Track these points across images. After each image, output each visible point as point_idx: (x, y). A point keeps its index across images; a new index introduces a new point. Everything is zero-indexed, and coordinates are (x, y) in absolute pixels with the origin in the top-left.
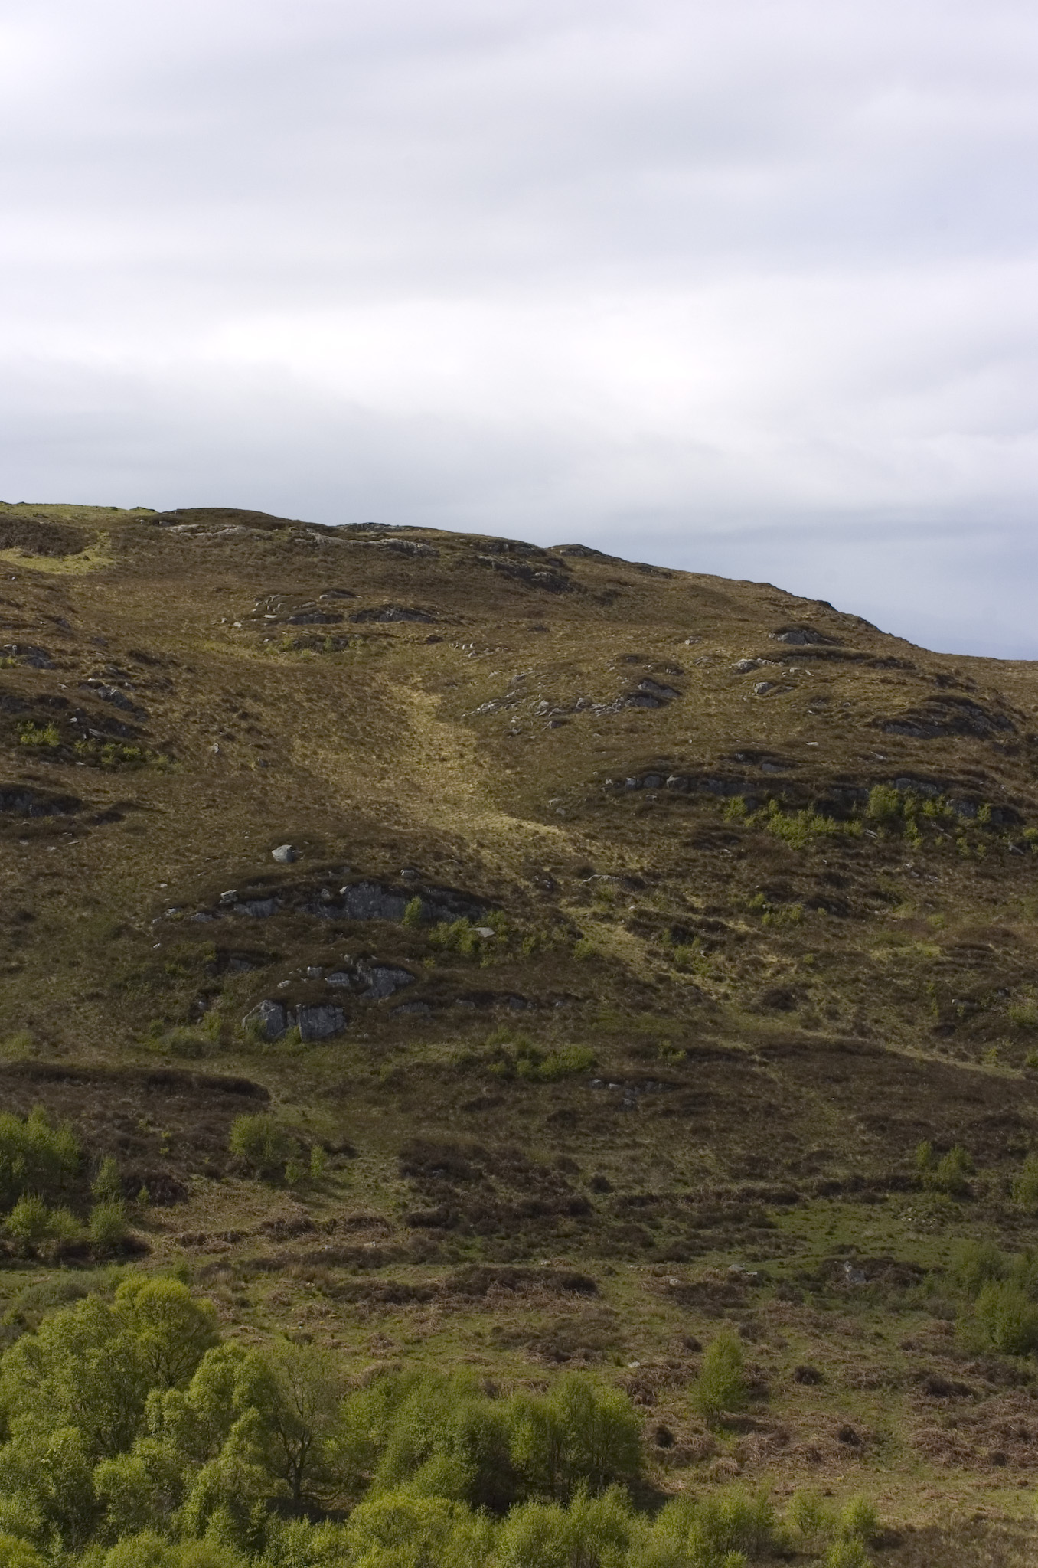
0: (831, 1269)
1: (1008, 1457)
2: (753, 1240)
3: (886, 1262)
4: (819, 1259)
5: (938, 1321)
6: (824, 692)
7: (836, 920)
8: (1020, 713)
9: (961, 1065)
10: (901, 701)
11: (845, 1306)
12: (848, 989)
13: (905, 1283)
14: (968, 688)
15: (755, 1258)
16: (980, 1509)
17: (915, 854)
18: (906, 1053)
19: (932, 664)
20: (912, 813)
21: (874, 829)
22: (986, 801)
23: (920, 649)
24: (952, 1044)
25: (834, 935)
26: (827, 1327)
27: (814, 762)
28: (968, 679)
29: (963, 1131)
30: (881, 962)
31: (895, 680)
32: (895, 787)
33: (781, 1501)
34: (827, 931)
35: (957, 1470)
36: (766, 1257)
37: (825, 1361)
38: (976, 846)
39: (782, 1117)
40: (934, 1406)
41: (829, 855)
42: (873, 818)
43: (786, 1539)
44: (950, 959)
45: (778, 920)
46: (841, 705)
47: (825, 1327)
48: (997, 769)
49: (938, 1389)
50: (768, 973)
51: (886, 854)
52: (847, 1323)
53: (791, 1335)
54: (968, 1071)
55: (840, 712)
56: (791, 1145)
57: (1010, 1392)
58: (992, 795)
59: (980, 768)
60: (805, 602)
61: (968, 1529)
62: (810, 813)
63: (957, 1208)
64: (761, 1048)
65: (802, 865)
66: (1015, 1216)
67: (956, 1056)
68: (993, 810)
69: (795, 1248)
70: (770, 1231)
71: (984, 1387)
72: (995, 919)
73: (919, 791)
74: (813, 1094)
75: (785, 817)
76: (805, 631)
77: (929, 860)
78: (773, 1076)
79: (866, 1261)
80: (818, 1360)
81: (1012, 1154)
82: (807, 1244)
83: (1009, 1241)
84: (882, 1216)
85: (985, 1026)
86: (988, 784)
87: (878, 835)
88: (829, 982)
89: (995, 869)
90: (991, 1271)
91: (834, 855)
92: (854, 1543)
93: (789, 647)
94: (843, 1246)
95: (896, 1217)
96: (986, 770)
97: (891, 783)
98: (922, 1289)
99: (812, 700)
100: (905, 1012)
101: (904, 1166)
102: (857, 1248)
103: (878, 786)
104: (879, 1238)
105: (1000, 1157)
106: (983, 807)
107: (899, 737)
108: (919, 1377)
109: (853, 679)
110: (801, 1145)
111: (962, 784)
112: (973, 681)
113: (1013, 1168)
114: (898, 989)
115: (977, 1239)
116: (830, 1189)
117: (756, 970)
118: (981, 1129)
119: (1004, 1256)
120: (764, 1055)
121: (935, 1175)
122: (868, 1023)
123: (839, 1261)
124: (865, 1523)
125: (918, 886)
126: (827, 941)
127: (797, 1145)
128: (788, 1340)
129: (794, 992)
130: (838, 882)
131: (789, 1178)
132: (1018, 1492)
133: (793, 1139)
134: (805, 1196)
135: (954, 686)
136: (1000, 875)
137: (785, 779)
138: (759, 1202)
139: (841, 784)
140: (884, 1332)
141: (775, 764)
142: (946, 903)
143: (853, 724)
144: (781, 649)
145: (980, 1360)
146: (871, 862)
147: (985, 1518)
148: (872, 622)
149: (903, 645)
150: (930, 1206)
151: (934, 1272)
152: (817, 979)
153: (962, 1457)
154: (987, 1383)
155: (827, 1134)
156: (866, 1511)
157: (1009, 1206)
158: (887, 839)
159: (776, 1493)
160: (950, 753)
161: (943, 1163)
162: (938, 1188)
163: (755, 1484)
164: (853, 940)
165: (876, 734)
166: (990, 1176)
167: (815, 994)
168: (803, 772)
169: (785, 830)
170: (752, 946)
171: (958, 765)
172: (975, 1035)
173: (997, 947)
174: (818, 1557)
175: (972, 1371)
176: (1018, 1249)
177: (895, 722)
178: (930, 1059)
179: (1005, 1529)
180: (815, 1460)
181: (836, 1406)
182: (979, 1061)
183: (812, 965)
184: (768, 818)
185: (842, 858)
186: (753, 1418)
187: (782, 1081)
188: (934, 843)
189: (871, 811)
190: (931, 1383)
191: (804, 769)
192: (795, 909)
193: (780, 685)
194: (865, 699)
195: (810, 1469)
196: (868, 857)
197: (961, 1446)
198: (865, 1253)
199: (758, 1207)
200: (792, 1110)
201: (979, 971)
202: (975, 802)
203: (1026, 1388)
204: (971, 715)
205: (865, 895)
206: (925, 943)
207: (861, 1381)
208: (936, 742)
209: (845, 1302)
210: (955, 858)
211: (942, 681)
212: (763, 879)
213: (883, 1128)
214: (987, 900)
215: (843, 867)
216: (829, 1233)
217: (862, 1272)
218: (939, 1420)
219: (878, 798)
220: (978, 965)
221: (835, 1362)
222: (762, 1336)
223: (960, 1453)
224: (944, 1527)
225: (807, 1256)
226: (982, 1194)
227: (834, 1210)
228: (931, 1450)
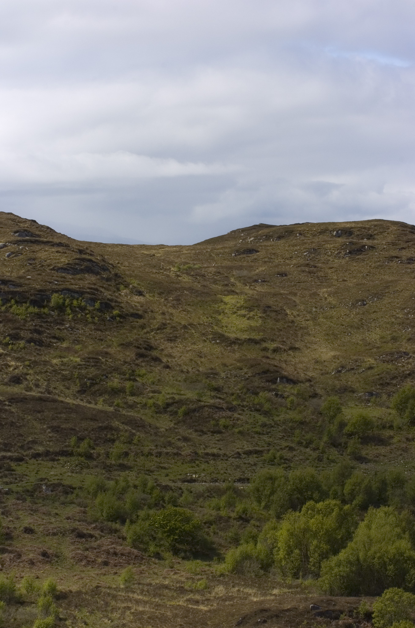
0: (37, 487)
1: (109, 563)
2: (6, 476)
3: (59, 485)
4: (32, 484)
5: (81, 508)
6: (33, 256)
7: (38, 348)
8: (112, 264)
9: (89, 405)
10: (64, 260)
11: (43, 502)
12: (43, 375)
13: (67, 493)
14: (91, 255)
15: (7, 483)
16: (98, 583)
17: (70, 321)
18: (66, 401)
19: (77, 245)
20: (69, 305)
21: (53, 311)
22: (98, 300)
23: (72, 239)
24: (85, 397)
25: (38, 354)
26: (36, 511)
27: (29, 284)
28: (91, 251)
29: (90, 432)
30: (56, 364)
31: (62, 252)
32: (62, 294)
33: (19, 581)
34: (35, 352)
35: (89, 568)
36: (11, 483)
37: (35, 525)
38: (94, 318)
39: (17, 427)
40: (79, 542)
41: (35, 322)
42: (53, 307)
43: (21, 595)
44: (84, 363)
45: (15, 348)
46: (40, 261)
47: (35, 511)
48: (103, 287)
49: (81, 535)
50: (11, 369)
51: (58, 321)
52: (44, 509)
53: (21, 514)
54: (91, 408)
55: (40, 264)
56: (21, 438)
57: (109, 536)
58: (101, 297)
59: (96, 287)
60: (26, 221)
61: (93, 591)
62: (28, 305)
63: (87, 463)
64: (9, 399)
65: (25, 326)
66: (111, 466)
67: (86, 402)
68: (101, 303)
69: (23, 479)
70: (13, 472)
71: (99, 534)
72: (102, 347)
73: (71, 296)
74: (29, 417)
75: (18, 306)
76: (26, 232)
77: (75, 323)
78: (13, 410)
79: (52, 484)
80: (32, 524)
81: (109, 441)
82: (27, 478)
83: (108, 476)
84: (57, 466)
85: (98, 390)
86: (99, 293)
87: (55, 313)
88: (35, 373)
89: (102, 327)
90: (101, 488)
91: (37, 322)
92: (48, 597)
93: (19, 238)
94: (42, 478)
95: (63, 467)
96: (98, 288)
97: (60, 293)
98: (74, 495)
99: (29, 260)
100: (66, 385)
101: (66, 446)
102: (48, 479)
103: (55, 294)
104: (56, 475)
105: (105, 442)
106: (97, 302)
107: (63, 274)
108: (73, 531)
109: (45, 251)
110: (25, 438)
111: (89, 293)
112: (93, 252)
113: (110, 447)
114: (63, 375)
115: (96, 475)
116: (36, 456)
117: (6, 368)
118: (97, 431)
119: (107, 482)
120: (10, 402)
121: (79, 450)
122: (51, 389)
123: (41, 484)
124: (53, 589)
125: (71, 334)
126: (35, 356)
127: (23, 438)
128: (21, 516)
129: (22, 376)
130: (39, 333)
131: (20, 451)
132: (114, 576)
133: (22, 436)
134: (27, 458)
135: (85, 254)
136: (104, 329)
137: (18, 291)
138: (8, 461)
139: (40, 293)
140: (59, 513)
141: (14, 285)
142: (82, 340)
143: (45, 269)
144: (16, 239)
145: (97, 524)
146: (52, 324)
147: (100, 587)
148: (52, 228)
149: (65, 237)
150: (77, 462)
151: (79, 488)
152: (31, 371)
153: (91, 563)
154: (101, 533)
155: (35, 433)
156: (53, 584)
157: (108, 462)
158: (58, 315)
159: (17, 577)
160: (84, 281)
161: (82, 445)
162: (80, 455)
163: (8, 574)
164: (45, 356)
165: (54, 273)
166: (101, 450)
167: (30, 378)
168: (25, 288)
169: (18, 312)
170: (4, 358)
171: (87, 286)
172: (94, 394)
173: (103, 358)
174: (34, 603)
175: (94, 528)
176: (112, 479)
177: (62, 268)
178: (76, 403)
179: (108, 591)
180: (32, 564)
181: (40, 542)
182: (96, 404)
183: (29, 366)
184: (11, 307)
185: (41, 323)
186: (7, 547)
187: (17, 412)
188: (78, 317)
189: (52, 304)
190: (78, 533)
191: (25, 287)
192: (22, 343)
193: (16, 253)
194: (50, 259)
195: (30, 568)
196: (51, 322)
197: (90, 558)
198: (51, 481)
199: (8, 463)
200: (21, 424)
201: (96, 368)
202: (94, 300)
203: (116, 535)
204: (92, 265)
205: (50, 338)
206: (74, 357)
207: (50, 532)
208: (78, 276)
209: (43, 501)
210: (86, 323)
211: (81, 252)
212: (9, 331)
213: (58, 431)
214: (99, 339)
215: (41, 326)
216: (36, 473)
217: (50, 489)
218: (81, 548)
219: (55, 299)
220: (95, 366)
221: (39, 525)
222: (10, 514)
223: (90, 561)
224: (84, 591)
225: (28, 482)
226: (98, 457)
227: (38, 464)
228: (78, 560)
